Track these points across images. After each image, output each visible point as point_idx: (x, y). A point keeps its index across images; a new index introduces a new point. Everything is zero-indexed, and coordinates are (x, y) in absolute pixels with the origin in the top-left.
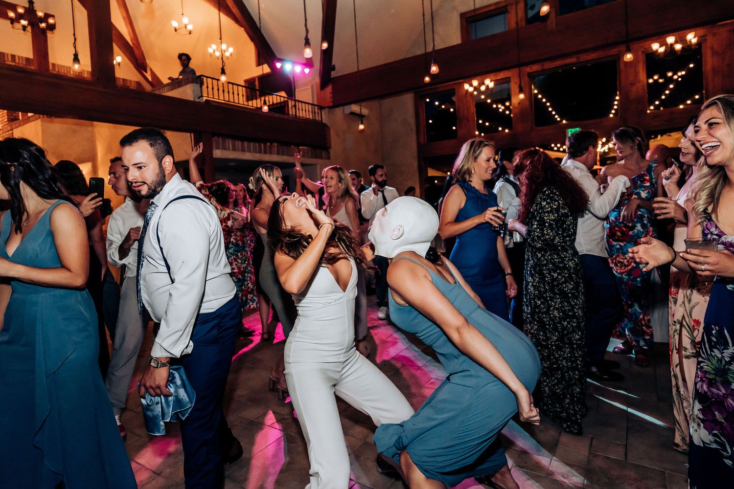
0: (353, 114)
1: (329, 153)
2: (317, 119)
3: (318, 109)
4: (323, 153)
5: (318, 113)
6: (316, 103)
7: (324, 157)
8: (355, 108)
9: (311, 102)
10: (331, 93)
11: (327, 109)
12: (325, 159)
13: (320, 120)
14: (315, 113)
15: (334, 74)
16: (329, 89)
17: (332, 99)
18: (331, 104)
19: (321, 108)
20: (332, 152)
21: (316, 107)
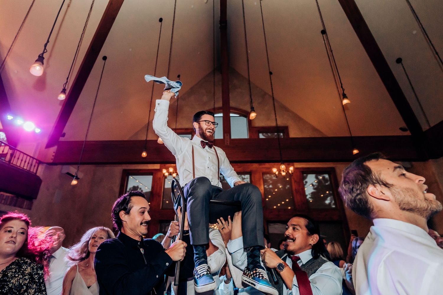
0: (68, 174)
1: (31, 204)
2: (32, 170)
3: (36, 163)
4: (25, 203)
5: (35, 166)
6: (36, 157)
7: (24, 207)
8: (73, 170)
9: (32, 155)
10: (54, 152)
11: (45, 164)
12: (25, 208)
13: (35, 172)
14: (31, 165)
15: (62, 139)
16: (54, 149)
17: (53, 157)
18: (51, 161)
19: (39, 162)
20: (36, 202)
21: (35, 161)
